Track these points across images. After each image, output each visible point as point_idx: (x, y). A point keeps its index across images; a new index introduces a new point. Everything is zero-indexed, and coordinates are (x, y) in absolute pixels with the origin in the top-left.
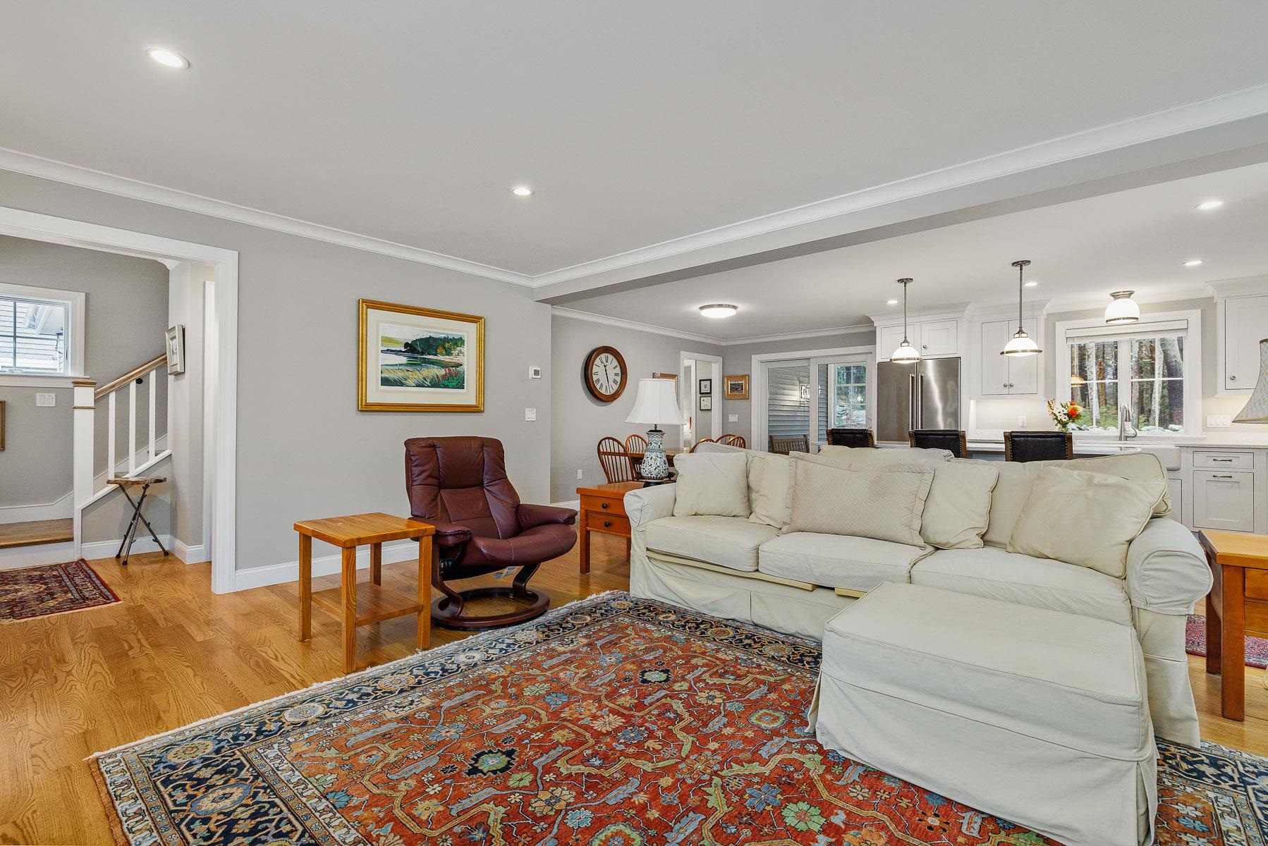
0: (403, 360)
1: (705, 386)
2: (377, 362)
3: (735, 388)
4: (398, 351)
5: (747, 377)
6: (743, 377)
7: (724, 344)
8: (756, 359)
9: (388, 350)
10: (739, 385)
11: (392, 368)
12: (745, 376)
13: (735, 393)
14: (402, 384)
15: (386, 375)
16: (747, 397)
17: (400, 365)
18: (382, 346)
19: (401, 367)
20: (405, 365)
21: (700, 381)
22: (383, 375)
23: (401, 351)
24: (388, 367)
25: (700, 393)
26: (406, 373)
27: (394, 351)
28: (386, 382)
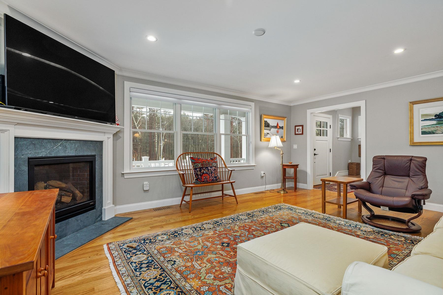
0: (434, 122)
2: (419, 125)
4: (431, 119)
9: (425, 120)
11: (428, 127)
14: (434, 133)
15: (424, 130)
17: (432, 125)
18: (422, 118)
19: (433, 126)
20: (435, 124)
22: (422, 130)
23: (433, 119)
24: (426, 127)
26: (436, 128)
27: (428, 119)
28: (424, 133)
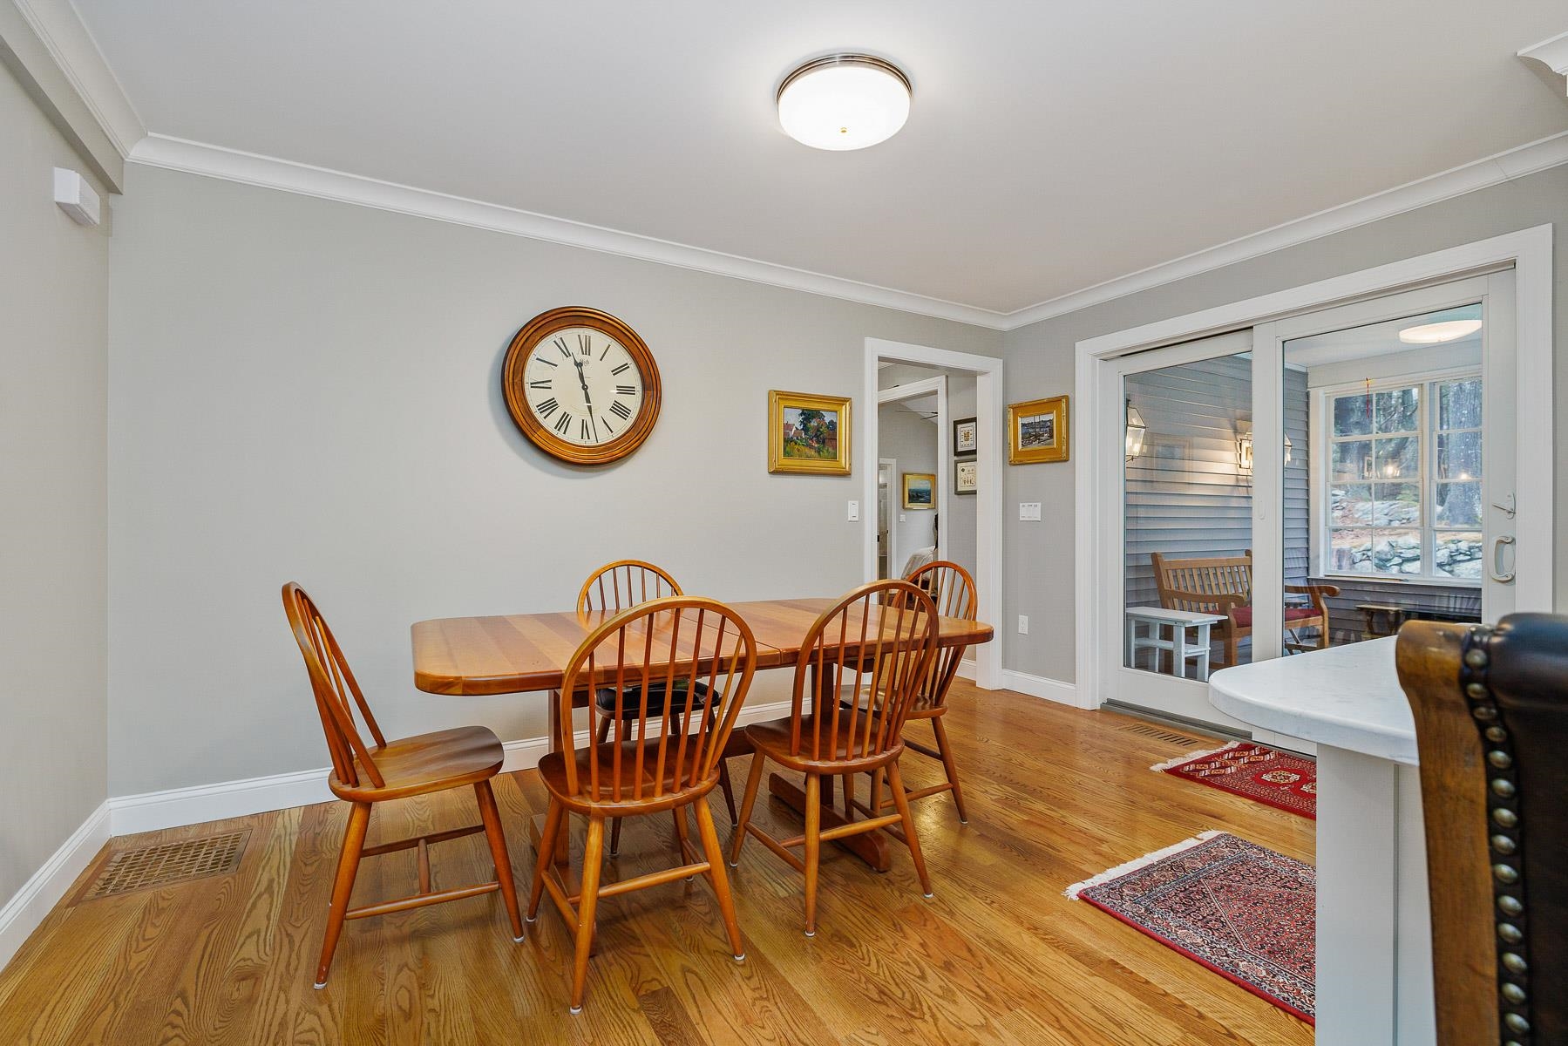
1: (967, 436)
3: (1033, 434)
5: (1060, 403)
6: (1054, 402)
7: (1006, 325)
8: (1086, 351)
10: (1042, 424)
12: (1058, 400)
13: (1035, 446)
16: (1061, 456)
21: (956, 423)
25: (957, 453)
